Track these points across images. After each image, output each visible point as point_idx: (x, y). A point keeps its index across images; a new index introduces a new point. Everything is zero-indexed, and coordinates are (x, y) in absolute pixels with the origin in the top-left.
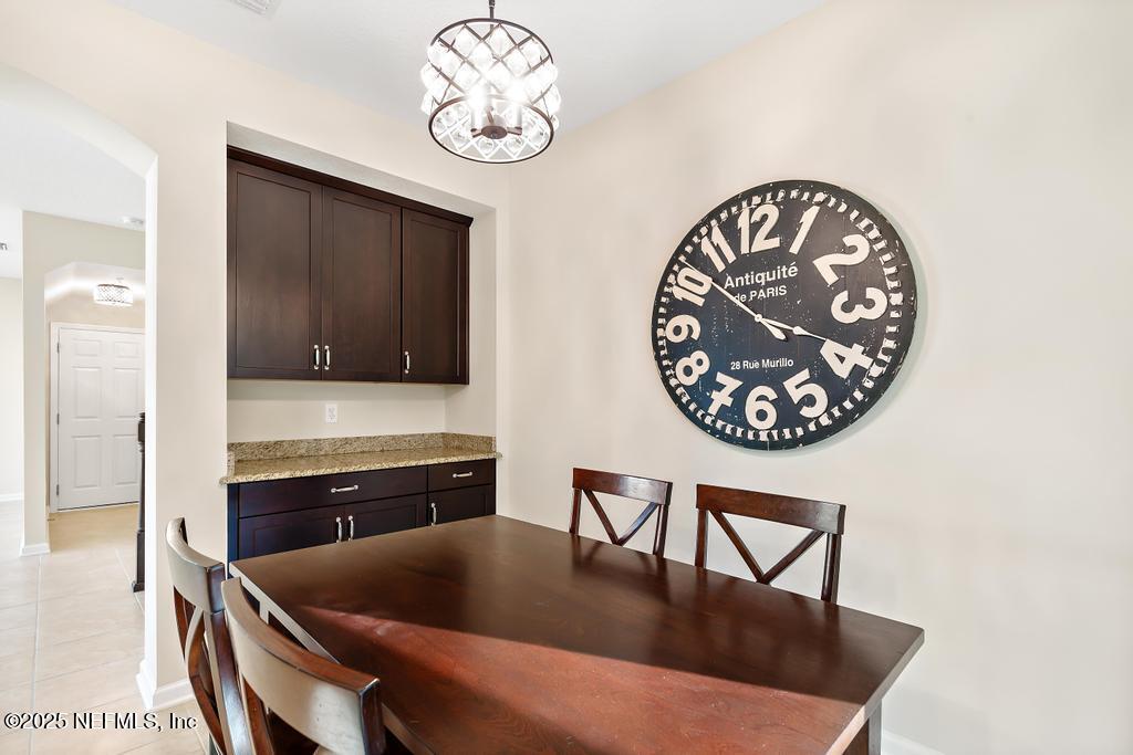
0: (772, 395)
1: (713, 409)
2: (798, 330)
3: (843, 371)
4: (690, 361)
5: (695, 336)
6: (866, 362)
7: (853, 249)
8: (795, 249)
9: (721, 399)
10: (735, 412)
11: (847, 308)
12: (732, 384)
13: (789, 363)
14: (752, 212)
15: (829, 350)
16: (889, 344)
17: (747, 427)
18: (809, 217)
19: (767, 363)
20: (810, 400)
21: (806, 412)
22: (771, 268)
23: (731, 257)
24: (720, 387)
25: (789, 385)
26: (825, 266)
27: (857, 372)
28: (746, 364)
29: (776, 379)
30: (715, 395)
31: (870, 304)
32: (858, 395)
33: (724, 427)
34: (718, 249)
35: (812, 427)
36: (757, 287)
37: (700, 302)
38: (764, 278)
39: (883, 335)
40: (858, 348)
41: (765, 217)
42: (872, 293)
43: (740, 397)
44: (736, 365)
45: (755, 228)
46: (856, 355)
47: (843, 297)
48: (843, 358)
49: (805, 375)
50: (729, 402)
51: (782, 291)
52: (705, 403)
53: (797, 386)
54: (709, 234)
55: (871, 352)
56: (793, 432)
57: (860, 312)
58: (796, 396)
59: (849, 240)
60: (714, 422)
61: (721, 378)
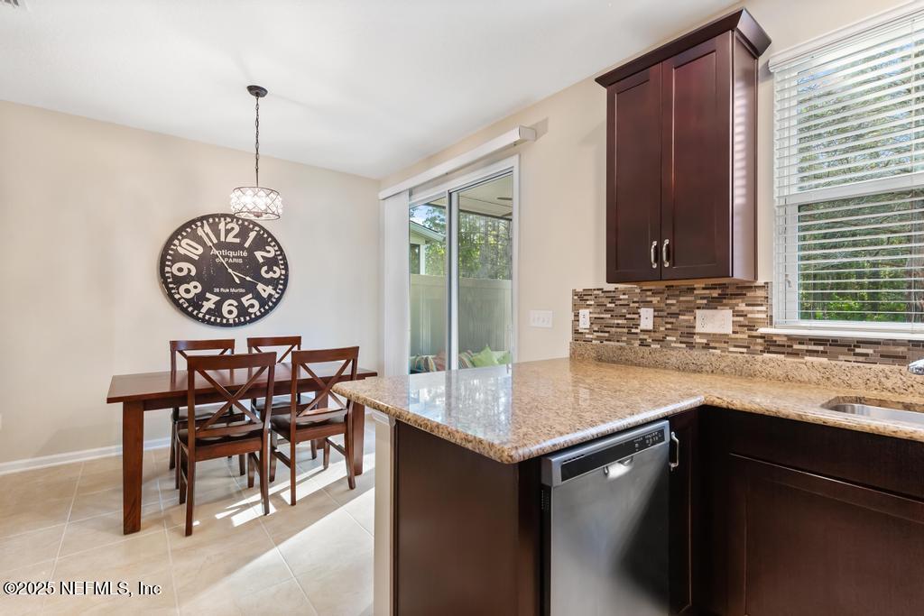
0: (236, 304)
1: (204, 310)
2: (248, 278)
3: (265, 295)
4: (190, 286)
5: (193, 273)
6: (273, 292)
7: (269, 252)
8: (247, 245)
9: (207, 305)
10: (217, 311)
11: (267, 272)
12: (215, 299)
13: (244, 291)
14: (226, 224)
15: (260, 287)
16: (281, 287)
17: (223, 317)
18: (252, 235)
19: (233, 290)
20: (252, 306)
21: (250, 310)
22: (235, 250)
23: (215, 241)
24: (208, 300)
25: (244, 299)
26: (259, 255)
27: (270, 296)
28: (222, 289)
29: (238, 297)
30: (205, 303)
31: (275, 272)
32: (270, 304)
33: (210, 318)
34: (207, 235)
35: (253, 316)
36: (229, 257)
37: (197, 258)
38: (232, 254)
39: (278, 284)
40: (270, 287)
41: (233, 229)
42: (275, 268)
43: (219, 305)
44: (217, 290)
45: (228, 232)
46: (270, 290)
47: (265, 268)
48: (264, 290)
49: (250, 296)
50: (213, 306)
51: (241, 261)
52: (199, 307)
53: (246, 300)
54: (202, 226)
55: (275, 289)
56: (245, 319)
57: (271, 275)
58: (246, 304)
59: (268, 248)
60: (204, 316)
61: (208, 295)
